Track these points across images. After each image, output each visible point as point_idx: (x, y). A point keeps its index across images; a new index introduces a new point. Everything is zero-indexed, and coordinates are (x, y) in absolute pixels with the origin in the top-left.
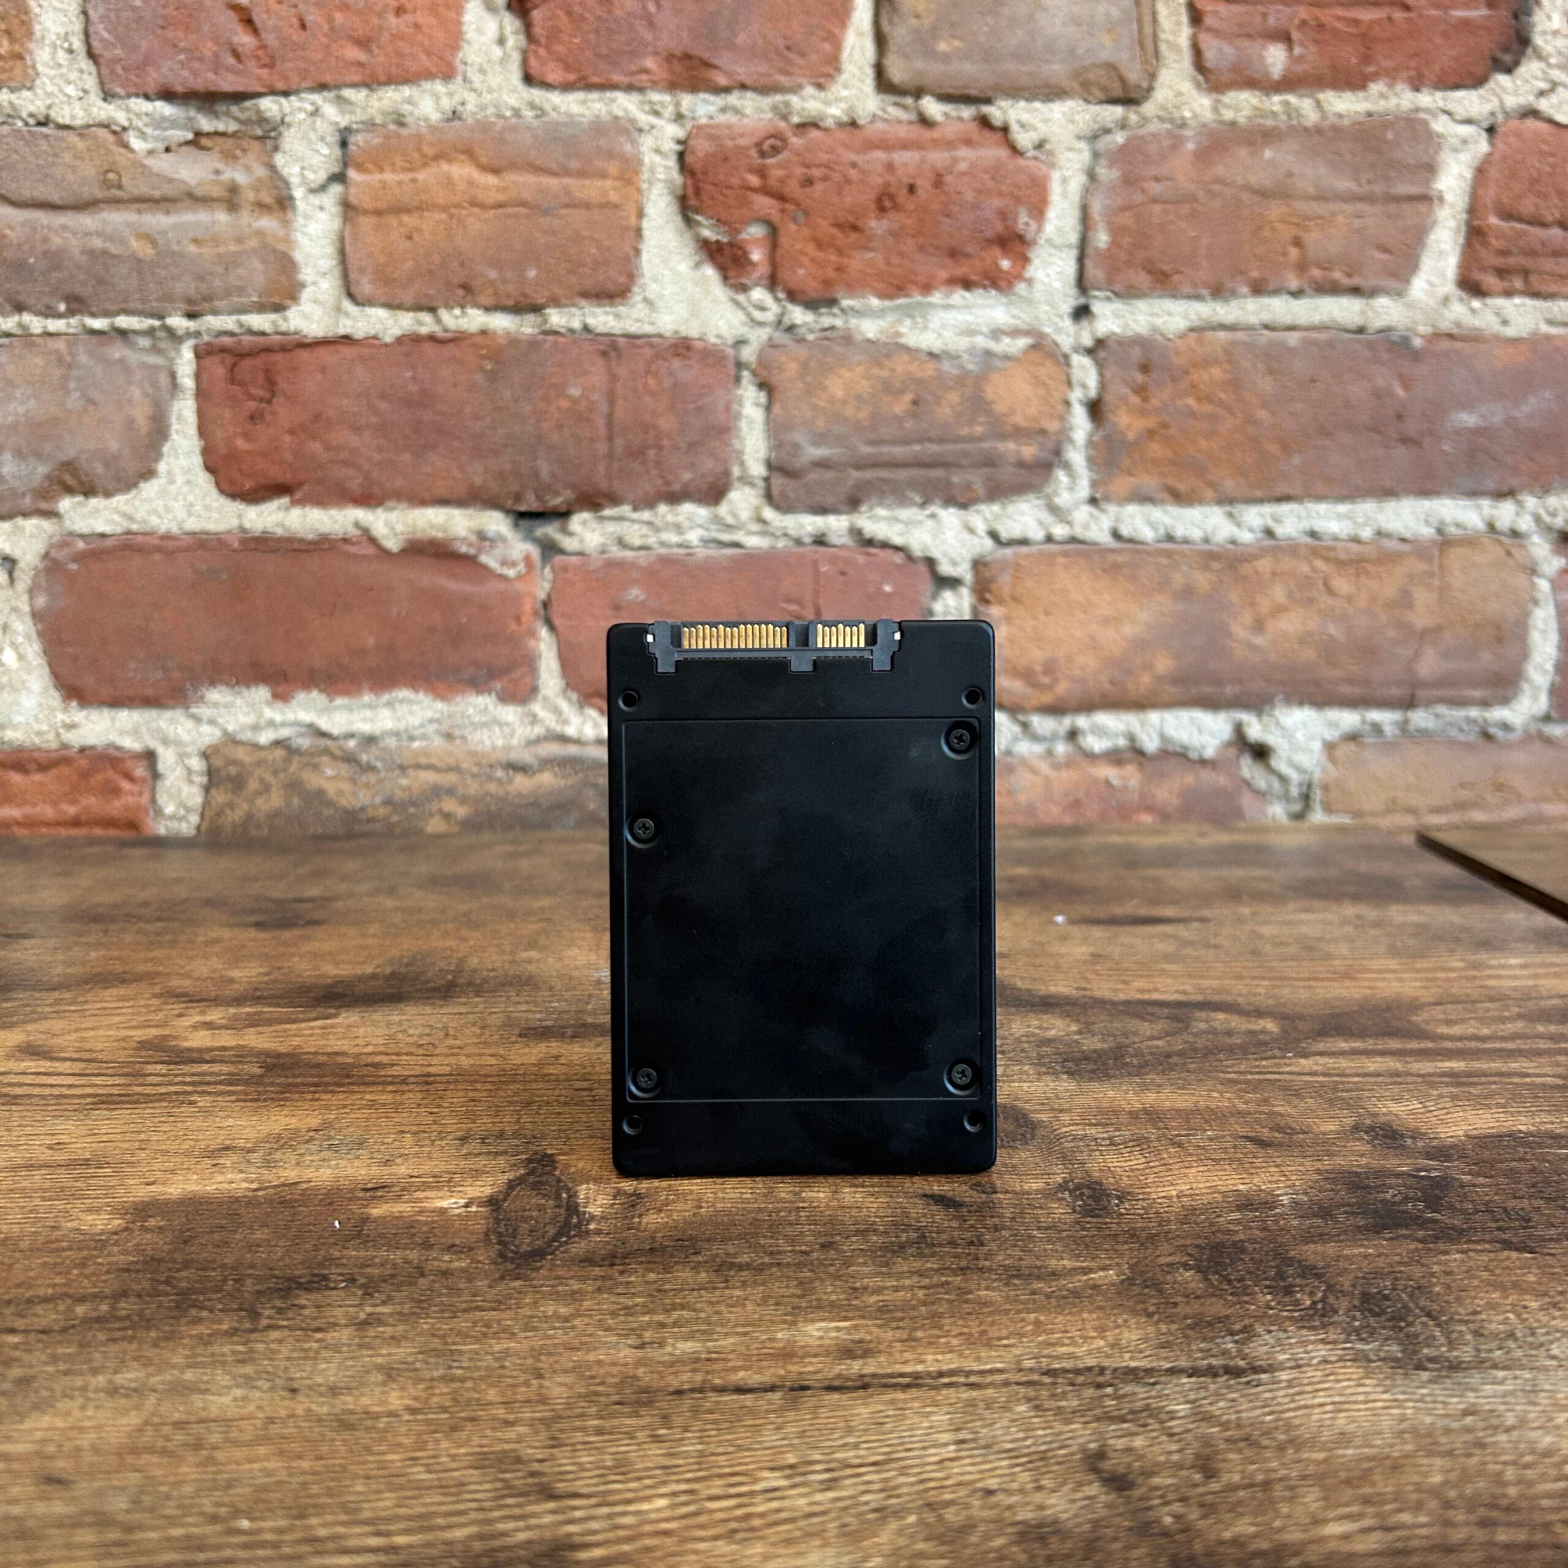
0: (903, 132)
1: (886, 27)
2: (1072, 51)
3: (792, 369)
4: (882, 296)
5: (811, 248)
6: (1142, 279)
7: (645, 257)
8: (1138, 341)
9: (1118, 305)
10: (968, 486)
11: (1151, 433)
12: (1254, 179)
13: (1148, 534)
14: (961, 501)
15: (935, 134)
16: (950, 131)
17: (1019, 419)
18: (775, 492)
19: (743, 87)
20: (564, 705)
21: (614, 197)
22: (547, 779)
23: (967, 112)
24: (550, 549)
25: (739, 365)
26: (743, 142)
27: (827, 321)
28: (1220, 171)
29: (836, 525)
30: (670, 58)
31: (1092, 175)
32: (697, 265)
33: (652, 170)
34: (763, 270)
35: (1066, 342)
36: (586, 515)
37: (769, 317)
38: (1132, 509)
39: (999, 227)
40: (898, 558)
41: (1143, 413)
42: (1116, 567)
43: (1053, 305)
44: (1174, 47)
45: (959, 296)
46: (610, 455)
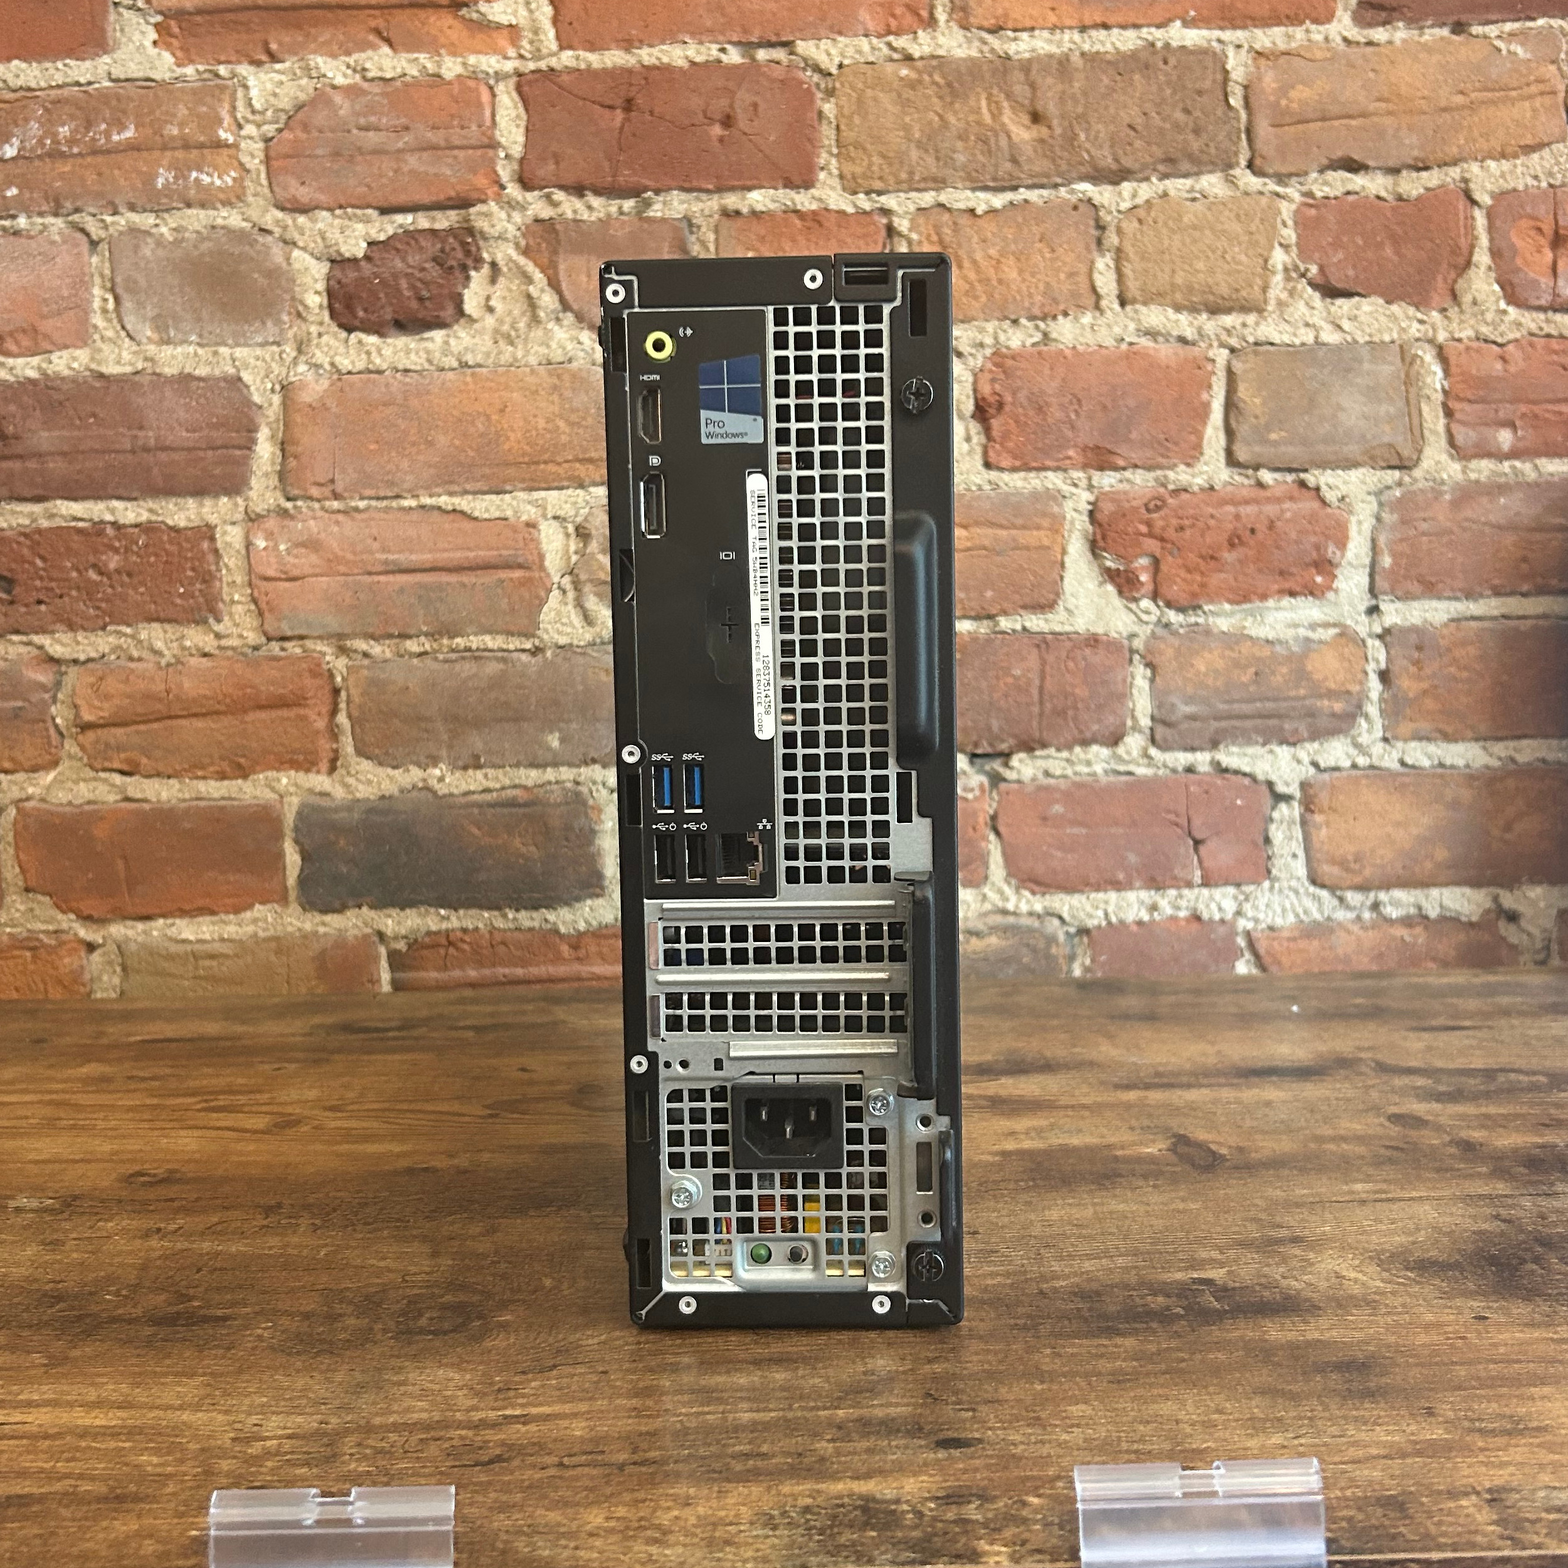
0: (1245, 492)
1: (1234, 424)
2: (1363, 436)
3: (1170, 653)
4: (1231, 602)
5: (1183, 573)
6: (1416, 588)
7: (1066, 581)
8: (1414, 629)
9: (1399, 605)
10: (1296, 730)
11: (1425, 692)
12: (1492, 518)
13: (1426, 763)
14: (1291, 741)
15: (1268, 494)
16: (1278, 492)
17: (1333, 686)
18: (1158, 737)
19: (1136, 466)
20: (1006, 889)
21: (1046, 542)
22: (993, 940)
23: (1290, 478)
24: (996, 779)
25: (1132, 651)
26: (1135, 503)
27: (1192, 620)
28: (1469, 513)
29: (1202, 760)
30: (1085, 449)
31: (1379, 519)
32: (1101, 584)
33: (1072, 523)
34: (1149, 587)
35: (1363, 631)
36: (1022, 755)
37: (1153, 618)
38: (1413, 744)
39: (1315, 555)
40: (1246, 781)
41: (1419, 678)
42: (1404, 786)
43: (1354, 606)
44: (1434, 432)
45: (1286, 601)
46: (1041, 714)
